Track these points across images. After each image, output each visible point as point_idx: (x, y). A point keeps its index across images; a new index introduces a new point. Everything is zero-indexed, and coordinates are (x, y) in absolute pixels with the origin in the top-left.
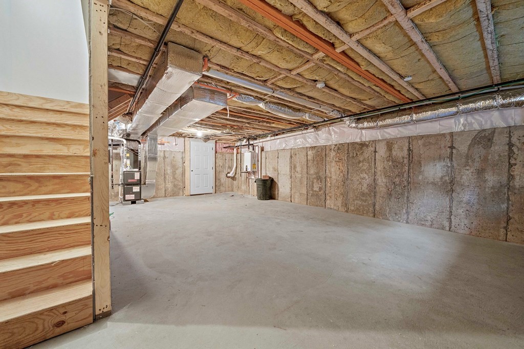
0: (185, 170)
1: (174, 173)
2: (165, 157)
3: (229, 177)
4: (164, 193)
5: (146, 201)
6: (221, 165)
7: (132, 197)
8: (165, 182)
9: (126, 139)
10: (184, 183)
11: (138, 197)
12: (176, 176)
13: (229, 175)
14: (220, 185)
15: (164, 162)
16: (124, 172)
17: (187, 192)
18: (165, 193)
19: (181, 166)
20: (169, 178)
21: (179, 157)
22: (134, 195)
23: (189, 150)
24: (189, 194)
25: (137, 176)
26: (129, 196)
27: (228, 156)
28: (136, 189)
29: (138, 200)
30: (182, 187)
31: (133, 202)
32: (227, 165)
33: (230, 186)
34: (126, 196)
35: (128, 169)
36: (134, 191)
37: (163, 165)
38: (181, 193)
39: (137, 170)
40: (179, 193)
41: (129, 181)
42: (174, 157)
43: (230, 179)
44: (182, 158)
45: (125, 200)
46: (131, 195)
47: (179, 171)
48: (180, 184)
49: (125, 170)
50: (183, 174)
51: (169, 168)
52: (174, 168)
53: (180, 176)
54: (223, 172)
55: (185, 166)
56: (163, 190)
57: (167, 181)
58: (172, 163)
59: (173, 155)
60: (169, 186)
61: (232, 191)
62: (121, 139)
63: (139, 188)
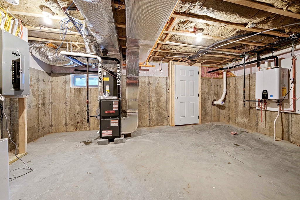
0: (169, 97)
1: (158, 100)
2: (149, 84)
3: (215, 105)
4: (148, 122)
5: (127, 136)
6: (207, 91)
7: (109, 133)
8: (150, 110)
9: (102, 58)
10: (168, 111)
11: (117, 132)
12: (160, 104)
13: (215, 103)
14: (206, 114)
15: (149, 89)
16: (101, 100)
17: (172, 123)
18: (150, 123)
19: (165, 92)
20: (154, 106)
21: (163, 83)
22: (111, 131)
23: (174, 75)
24: (173, 124)
25: (115, 106)
26: (105, 132)
27: (213, 81)
28: (114, 123)
29: (117, 137)
30: (166, 116)
31: (111, 140)
32: (213, 92)
33: (216, 115)
34: (103, 132)
35: (106, 97)
36: (112, 125)
37: (147, 92)
38: (165, 123)
39: (116, 98)
40: (163, 123)
41: (107, 112)
42: (158, 83)
43: (216, 107)
44: (167, 84)
45: (101, 137)
46: (109, 132)
47: (163, 99)
48: (164, 112)
49: (102, 98)
50: (168, 101)
51: (153, 95)
52: (158, 94)
53: (164, 105)
54: (209, 99)
55: (169, 93)
56: (148, 119)
57: (151, 109)
58: (156, 90)
59: (157, 81)
60: (153, 115)
61: (219, 121)
62: (95, 56)
63: (117, 121)
